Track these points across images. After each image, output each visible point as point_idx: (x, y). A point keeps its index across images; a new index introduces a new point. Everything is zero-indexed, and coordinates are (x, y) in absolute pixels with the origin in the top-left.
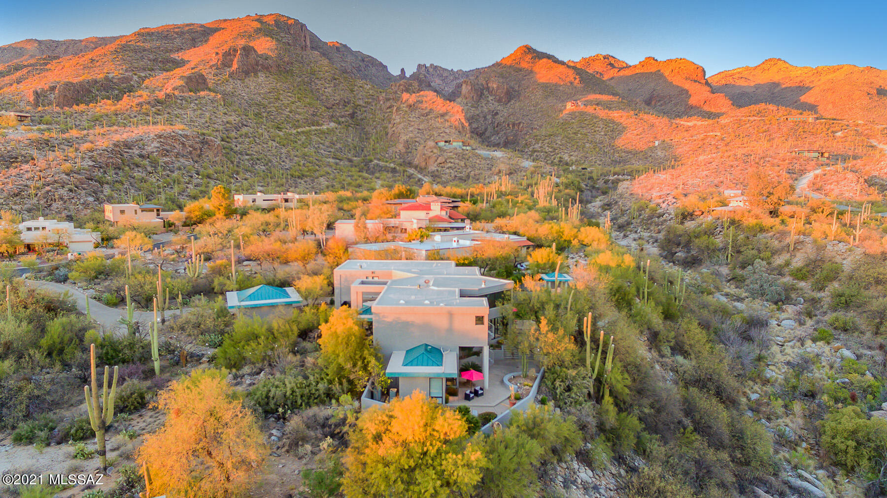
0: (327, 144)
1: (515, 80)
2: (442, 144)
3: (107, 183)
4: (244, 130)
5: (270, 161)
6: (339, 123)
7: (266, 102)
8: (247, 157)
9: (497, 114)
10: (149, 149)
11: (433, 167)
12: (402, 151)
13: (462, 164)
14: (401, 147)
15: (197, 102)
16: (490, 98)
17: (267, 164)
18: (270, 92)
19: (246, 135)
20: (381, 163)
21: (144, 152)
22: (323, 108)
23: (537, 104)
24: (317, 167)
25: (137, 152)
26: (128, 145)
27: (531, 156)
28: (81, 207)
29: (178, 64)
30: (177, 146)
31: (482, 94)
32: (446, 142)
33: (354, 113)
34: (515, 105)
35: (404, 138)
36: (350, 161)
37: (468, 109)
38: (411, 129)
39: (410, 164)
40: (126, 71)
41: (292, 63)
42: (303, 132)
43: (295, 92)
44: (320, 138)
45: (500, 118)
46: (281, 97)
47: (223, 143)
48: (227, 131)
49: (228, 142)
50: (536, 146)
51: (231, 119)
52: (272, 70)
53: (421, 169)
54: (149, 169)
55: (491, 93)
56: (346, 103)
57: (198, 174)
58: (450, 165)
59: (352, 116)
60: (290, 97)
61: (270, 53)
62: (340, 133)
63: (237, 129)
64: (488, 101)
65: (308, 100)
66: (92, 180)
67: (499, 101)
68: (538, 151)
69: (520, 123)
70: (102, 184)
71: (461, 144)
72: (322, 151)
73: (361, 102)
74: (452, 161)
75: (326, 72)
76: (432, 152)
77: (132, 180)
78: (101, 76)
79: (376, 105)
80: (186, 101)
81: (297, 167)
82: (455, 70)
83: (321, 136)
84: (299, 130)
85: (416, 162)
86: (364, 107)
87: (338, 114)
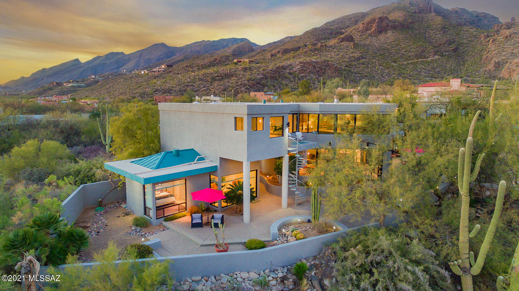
0: (428, 68)
3: (267, 86)
4: (363, 60)
5: (374, 77)
6: (443, 56)
7: (389, 47)
10: (295, 69)
14: (491, 67)
21: (292, 71)
22: (431, 47)
30: (310, 68)
33: (457, 48)
41: (414, 23)
43: (411, 40)
46: (401, 43)
52: (398, 28)
60: (407, 42)
61: (399, 19)
62: (441, 61)
63: (358, 60)
65: (420, 43)
70: (264, 86)
75: (439, 24)
77: (280, 85)
79: (477, 41)
83: (425, 64)
84: (409, 62)
86: (466, 44)
87: (443, 50)
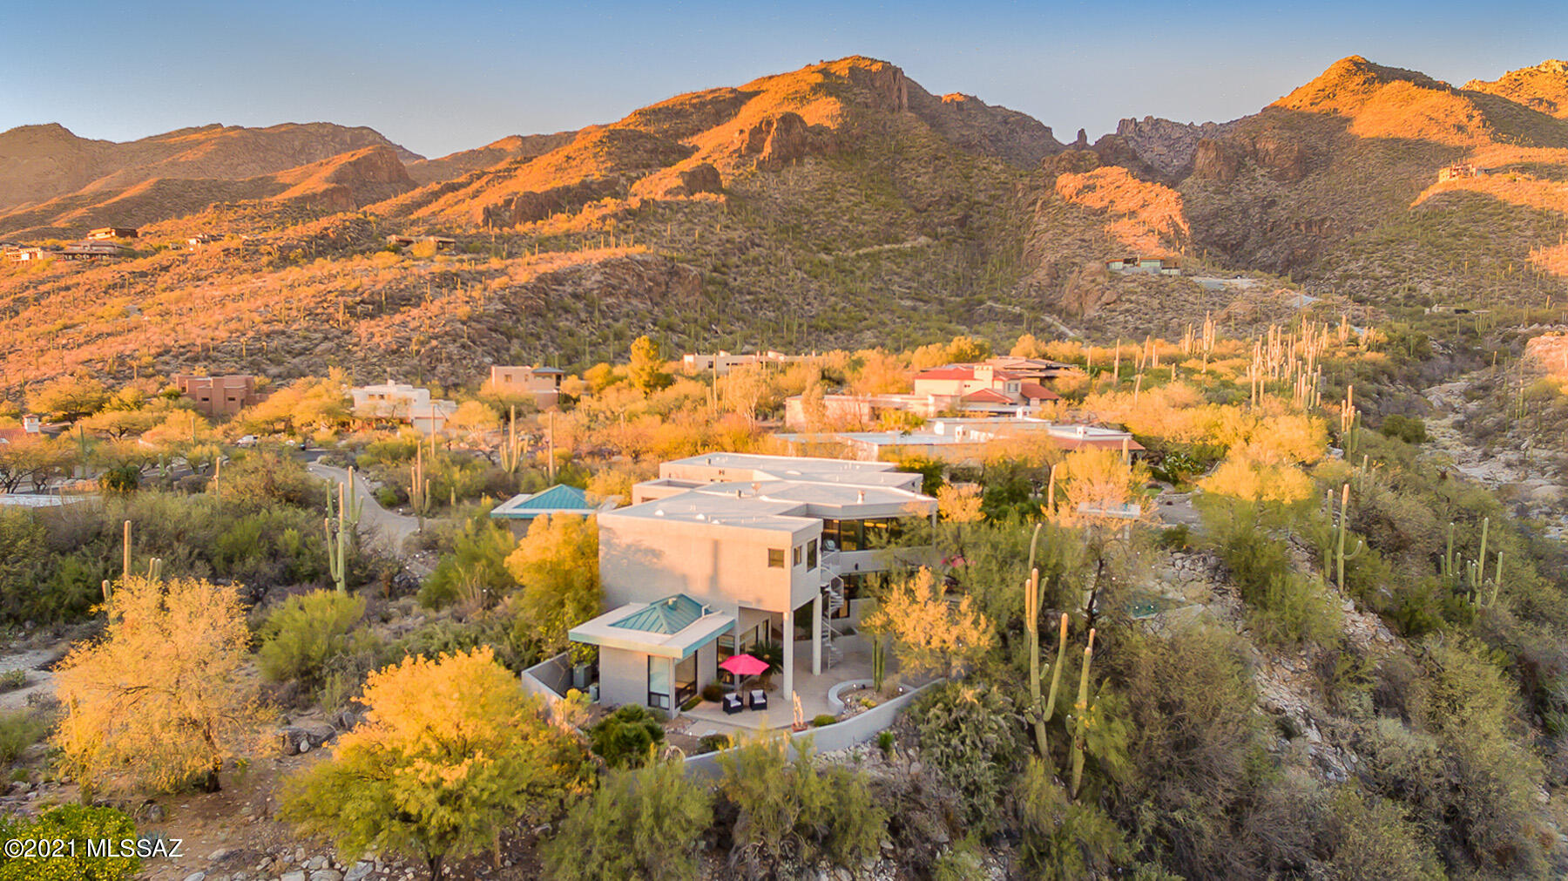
0: (907, 273)
1: (1319, 132)
2: (1118, 265)
3: (517, 337)
4: (754, 252)
5: (785, 303)
6: (936, 237)
7: (810, 206)
8: (748, 297)
9: (1273, 203)
10: (588, 284)
11: (1092, 312)
12: (1043, 283)
13: (1155, 303)
14: (1041, 275)
15: (686, 210)
16: (1259, 172)
17: (779, 309)
18: (820, 190)
19: (756, 261)
20: (998, 306)
21: (580, 290)
22: (909, 211)
23: (1369, 178)
24: (867, 315)
25: (570, 290)
26: (557, 278)
27: (1338, 286)
28: (473, 371)
29: (686, 153)
30: (629, 280)
31: (1241, 165)
32: (1126, 261)
33: (966, 217)
34: (1318, 182)
35: (1051, 257)
36: (941, 302)
37: (1208, 198)
38: (1066, 241)
39: (1050, 307)
40: (611, 170)
41: (865, 137)
42: (866, 255)
43: (861, 187)
44: (896, 264)
45: (1279, 213)
46: (838, 196)
47: (714, 274)
48: (725, 254)
49: (723, 274)
50: (1353, 266)
51: (734, 235)
52: (828, 151)
53: (1068, 314)
54: (583, 316)
55: (1261, 162)
56: (952, 200)
57: (654, 324)
58: (1127, 306)
59: (962, 223)
60: (852, 195)
61: (828, 124)
62: (935, 253)
63: (742, 250)
64: (1254, 179)
65: (883, 199)
66: (496, 331)
67: (1281, 177)
68: (1357, 277)
69: (1323, 220)
70: (509, 338)
71: (1158, 264)
72: (895, 287)
73: (982, 197)
74: (1133, 298)
75: (923, 147)
76: (1093, 281)
77: (554, 333)
78: (577, 181)
79: (1009, 199)
80: (671, 209)
81: (830, 314)
82: (1198, 124)
83: (898, 260)
84: (861, 252)
85: (1063, 303)
86: (986, 205)
87: (936, 221)
